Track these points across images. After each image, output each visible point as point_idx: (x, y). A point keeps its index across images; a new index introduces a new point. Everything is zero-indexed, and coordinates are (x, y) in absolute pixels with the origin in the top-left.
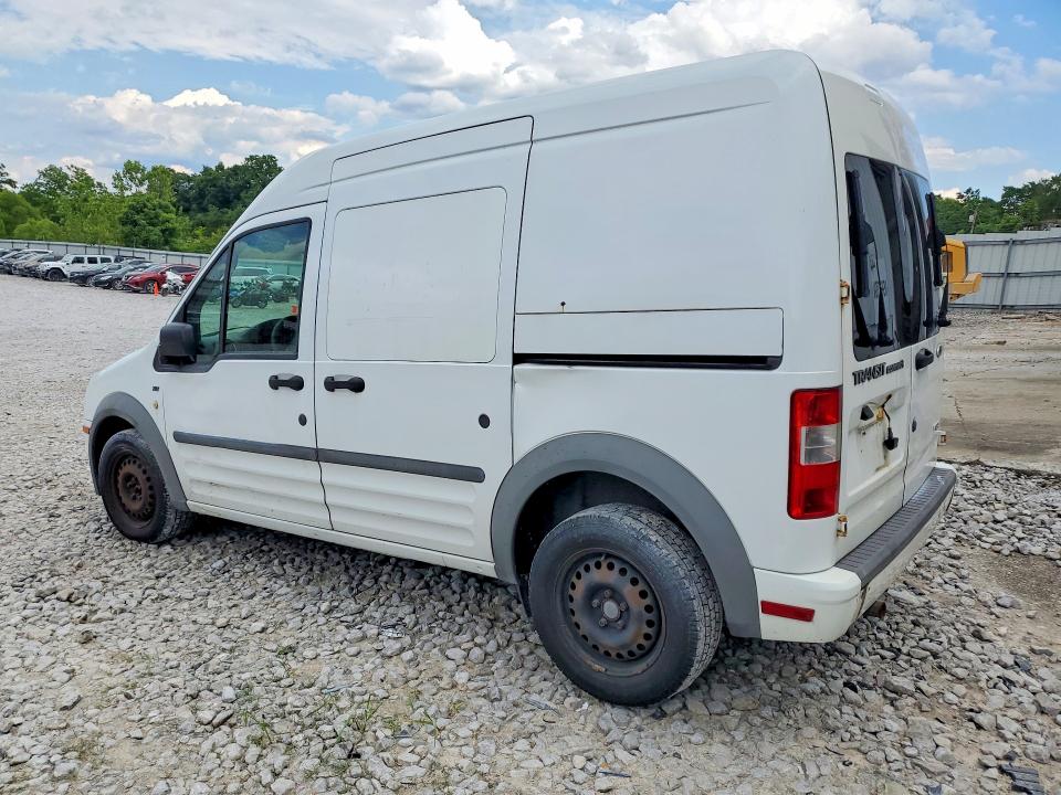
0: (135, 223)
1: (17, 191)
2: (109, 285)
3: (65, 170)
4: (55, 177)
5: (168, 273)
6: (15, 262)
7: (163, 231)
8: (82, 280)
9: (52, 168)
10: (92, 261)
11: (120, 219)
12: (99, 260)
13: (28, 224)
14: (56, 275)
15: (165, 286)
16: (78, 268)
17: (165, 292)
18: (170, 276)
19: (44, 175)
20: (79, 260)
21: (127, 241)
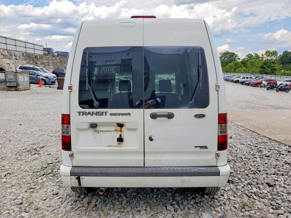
0: (264, 68)
1: (240, 61)
2: (248, 84)
3: (253, 54)
4: (250, 56)
5: (263, 81)
6: (230, 78)
7: (272, 70)
8: (242, 83)
9: (249, 54)
10: (247, 78)
11: (260, 67)
12: (249, 78)
13: (239, 69)
14: (237, 82)
15: (261, 85)
16: (243, 80)
17: (261, 87)
18: (264, 82)
19: (247, 56)
20: (244, 78)
21: (261, 72)
